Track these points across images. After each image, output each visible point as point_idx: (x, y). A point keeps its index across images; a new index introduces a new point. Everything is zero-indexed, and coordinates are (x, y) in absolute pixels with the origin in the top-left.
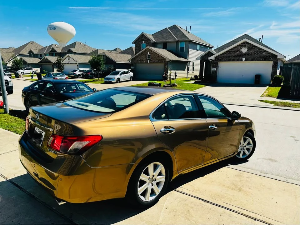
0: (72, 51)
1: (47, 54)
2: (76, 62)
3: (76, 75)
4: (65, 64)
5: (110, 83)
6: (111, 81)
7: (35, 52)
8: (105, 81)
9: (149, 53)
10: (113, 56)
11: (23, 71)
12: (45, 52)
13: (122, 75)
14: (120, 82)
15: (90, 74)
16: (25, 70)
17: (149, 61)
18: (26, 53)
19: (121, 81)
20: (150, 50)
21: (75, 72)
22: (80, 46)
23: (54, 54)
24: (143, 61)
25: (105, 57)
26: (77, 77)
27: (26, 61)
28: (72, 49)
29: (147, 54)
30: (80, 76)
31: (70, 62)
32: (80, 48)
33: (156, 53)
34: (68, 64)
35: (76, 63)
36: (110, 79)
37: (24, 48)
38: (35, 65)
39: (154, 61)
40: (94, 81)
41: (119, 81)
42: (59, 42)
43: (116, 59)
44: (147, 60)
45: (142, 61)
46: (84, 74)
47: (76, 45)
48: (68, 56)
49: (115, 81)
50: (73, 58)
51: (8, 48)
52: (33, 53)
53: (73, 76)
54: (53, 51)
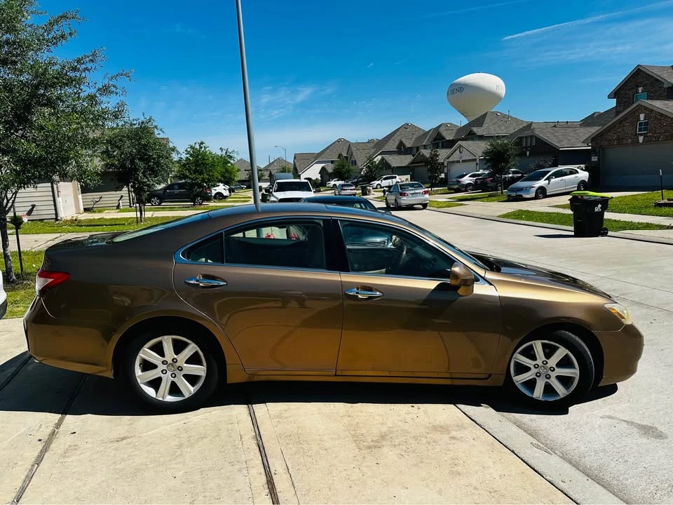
0: (474, 134)
1: (427, 145)
2: (474, 158)
3: (463, 186)
4: (453, 162)
5: (519, 199)
6: (521, 196)
7: (408, 144)
8: (508, 195)
9: (642, 117)
10: (556, 134)
11: (379, 182)
12: (426, 141)
13: (552, 180)
14: (546, 196)
15: (491, 181)
16: (384, 181)
17: (641, 139)
18: (394, 148)
19: (548, 194)
20: (646, 108)
21: (460, 180)
22: (496, 120)
23: (441, 144)
24: (624, 141)
25: (534, 140)
26: (463, 189)
27: (389, 162)
28: (475, 129)
29: (639, 119)
30: (471, 188)
31: (463, 159)
32: (494, 124)
33: (666, 114)
34: (458, 162)
35: (475, 160)
36: (521, 189)
37: (391, 138)
38: (401, 170)
39: (659, 137)
40: (490, 196)
41: (542, 193)
42: (469, 116)
43: (560, 141)
44: (637, 136)
45: (620, 141)
46: (479, 182)
47: (487, 119)
48: (460, 146)
49: (533, 195)
50: (470, 149)
51: (368, 142)
52: (404, 146)
53: (456, 187)
54: (438, 137)
